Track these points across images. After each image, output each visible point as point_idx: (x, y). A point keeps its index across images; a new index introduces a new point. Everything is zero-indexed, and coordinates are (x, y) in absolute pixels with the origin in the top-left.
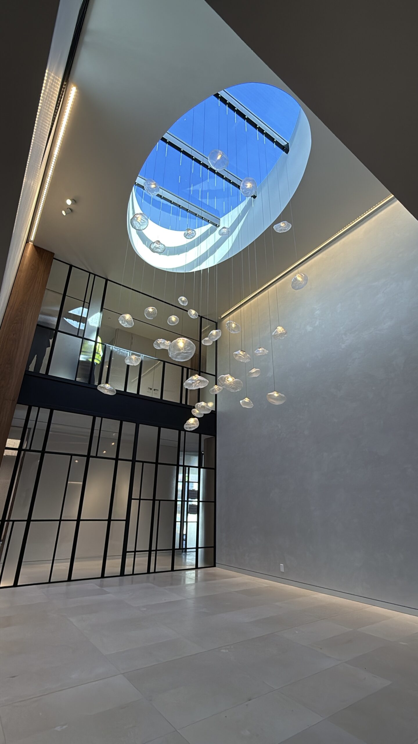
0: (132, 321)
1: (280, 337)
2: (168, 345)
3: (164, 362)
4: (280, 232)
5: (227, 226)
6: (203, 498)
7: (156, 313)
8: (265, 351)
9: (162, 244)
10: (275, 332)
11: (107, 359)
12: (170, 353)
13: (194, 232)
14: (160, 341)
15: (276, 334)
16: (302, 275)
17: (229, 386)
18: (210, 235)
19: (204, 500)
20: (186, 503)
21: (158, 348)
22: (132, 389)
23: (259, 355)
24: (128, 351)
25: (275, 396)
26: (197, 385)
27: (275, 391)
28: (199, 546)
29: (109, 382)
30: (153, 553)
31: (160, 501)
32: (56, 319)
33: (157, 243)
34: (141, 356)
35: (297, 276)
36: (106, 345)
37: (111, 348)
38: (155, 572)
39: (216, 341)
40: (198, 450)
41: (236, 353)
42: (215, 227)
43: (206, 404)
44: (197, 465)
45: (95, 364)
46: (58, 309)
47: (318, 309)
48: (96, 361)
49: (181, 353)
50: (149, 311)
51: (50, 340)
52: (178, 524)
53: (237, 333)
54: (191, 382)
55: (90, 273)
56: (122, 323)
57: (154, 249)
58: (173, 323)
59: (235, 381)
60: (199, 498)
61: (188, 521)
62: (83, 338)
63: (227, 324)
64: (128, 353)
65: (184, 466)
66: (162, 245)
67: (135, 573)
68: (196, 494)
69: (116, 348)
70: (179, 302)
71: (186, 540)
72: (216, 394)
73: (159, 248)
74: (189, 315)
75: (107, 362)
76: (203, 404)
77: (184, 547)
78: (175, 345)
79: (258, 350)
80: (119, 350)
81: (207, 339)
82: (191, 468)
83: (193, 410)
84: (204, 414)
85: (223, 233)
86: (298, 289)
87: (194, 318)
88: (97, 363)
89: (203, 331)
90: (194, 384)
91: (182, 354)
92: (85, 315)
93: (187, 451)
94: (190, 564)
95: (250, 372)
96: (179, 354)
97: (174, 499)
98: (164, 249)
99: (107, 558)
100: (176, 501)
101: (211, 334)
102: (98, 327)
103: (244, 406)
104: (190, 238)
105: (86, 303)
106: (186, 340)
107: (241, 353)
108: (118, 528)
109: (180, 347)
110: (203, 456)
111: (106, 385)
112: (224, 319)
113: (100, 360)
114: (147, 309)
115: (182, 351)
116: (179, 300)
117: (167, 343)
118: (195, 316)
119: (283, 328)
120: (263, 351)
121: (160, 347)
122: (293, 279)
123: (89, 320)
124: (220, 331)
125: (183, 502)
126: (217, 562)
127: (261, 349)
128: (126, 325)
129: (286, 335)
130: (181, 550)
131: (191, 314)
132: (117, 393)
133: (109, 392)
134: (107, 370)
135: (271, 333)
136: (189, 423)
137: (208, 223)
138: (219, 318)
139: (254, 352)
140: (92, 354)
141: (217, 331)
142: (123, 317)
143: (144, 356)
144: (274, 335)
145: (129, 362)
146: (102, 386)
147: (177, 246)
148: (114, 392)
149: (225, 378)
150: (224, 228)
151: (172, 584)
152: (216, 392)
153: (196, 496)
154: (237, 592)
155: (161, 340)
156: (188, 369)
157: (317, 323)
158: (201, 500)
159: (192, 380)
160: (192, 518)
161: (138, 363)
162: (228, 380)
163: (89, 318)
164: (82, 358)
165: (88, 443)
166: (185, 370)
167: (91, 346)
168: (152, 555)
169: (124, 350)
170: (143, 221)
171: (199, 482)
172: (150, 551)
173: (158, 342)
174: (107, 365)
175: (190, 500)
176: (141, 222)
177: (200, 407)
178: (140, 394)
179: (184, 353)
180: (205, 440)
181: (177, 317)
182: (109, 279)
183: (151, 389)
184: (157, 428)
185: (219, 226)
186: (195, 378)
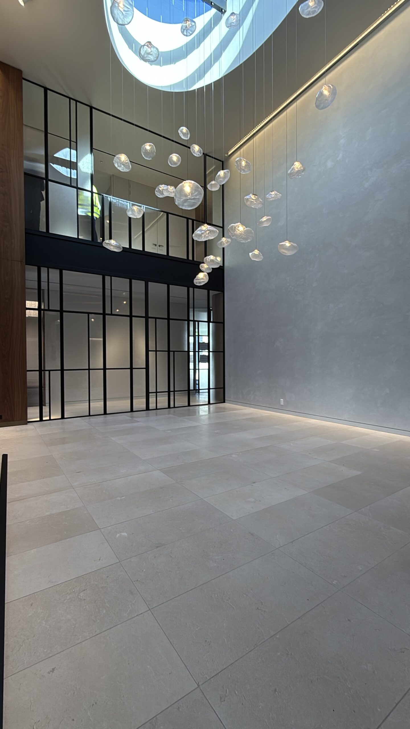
0: (129, 164)
1: (297, 176)
2: (172, 191)
3: (168, 214)
4: (307, 17)
5: (237, 12)
6: (213, 349)
7: (154, 151)
8: (278, 194)
9: (155, 47)
10: (291, 169)
11: (106, 213)
12: (176, 200)
13: (193, 24)
14: (162, 187)
15: (292, 171)
16: (330, 87)
17: (239, 236)
18: (214, 28)
19: (214, 351)
20: (197, 353)
21: (161, 196)
22: (137, 246)
23: (271, 199)
24: (128, 202)
25: (287, 246)
26: (207, 235)
27: (287, 240)
28: (211, 387)
29: (112, 238)
30: (172, 393)
31: (174, 352)
32: (43, 166)
33: (147, 46)
34: (142, 207)
35: (324, 88)
36: (103, 195)
37: (109, 198)
38: (174, 407)
39: (223, 185)
40: (207, 306)
41: (247, 197)
42: (220, 13)
43: (215, 257)
44: (206, 320)
45: (94, 218)
46: (43, 153)
47: (344, 137)
48: (95, 215)
49: (188, 199)
50: (147, 148)
51: (42, 192)
52: (191, 372)
53: (247, 173)
54: (200, 233)
55: (70, 98)
56: (118, 166)
57: (145, 56)
58: (175, 163)
59: (246, 230)
60: (209, 349)
61: (200, 368)
62: (78, 188)
63: (236, 162)
64: (128, 204)
65: (194, 321)
66: (155, 49)
67: (158, 408)
68: (206, 346)
69: (114, 199)
70: (180, 135)
71: (199, 384)
72: (224, 247)
73: (151, 53)
74: (192, 152)
75: (107, 216)
76: (212, 257)
77: (197, 388)
78: (182, 190)
79: (270, 194)
80: (118, 201)
81: (213, 182)
82: (200, 323)
83: (202, 264)
84: (213, 268)
85: (231, 23)
86: (323, 108)
87: (198, 156)
88: (96, 218)
89: (208, 173)
90: (203, 235)
91: (189, 201)
92: (74, 160)
93: (196, 308)
94: (204, 401)
95: (260, 220)
96: (186, 201)
97: (186, 350)
98: (157, 56)
99: (134, 398)
100: (189, 351)
101: (218, 176)
102: (91, 174)
103: (253, 259)
104: (189, 34)
105: (73, 144)
106: (194, 183)
107: (253, 197)
108: (140, 376)
109: (187, 192)
110: (212, 312)
111: (112, 241)
112: (232, 157)
113: (99, 214)
114: (144, 145)
115: (189, 197)
116: (179, 131)
117: (171, 189)
118: (199, 153)
119: (301, 164)
120: (276, 194)
121: (164, 194)
122: (319, 93)
123: (79, 164)
124: (228, 171)
125: (195, 352)
126: (226, 399)
127: (273, 193)
128: (122, 168)
129: (303, 173)
130: (195, 391)
131: (194, 151)
132: (123, 251)
133: (115, 248)
134: (108, 226)
135: (287, 172)
136: (199, 277)
137: (210, 7)
138: (226, 155)
139: (266, 197)
140: (90, 208)
141: (225, 171)
142: (118, 158)
143: (145, 207)
144: (290, 174)
145: (131, 214)
146: (107, 242)
147: (173, 49)
148: (120, 248)
149: (235, 228)
150: (233, 14)
151: (189, 415)
152: (224, 245)
153: (206, 348)
154: (243, 419)
155: (163, 185)
156: (193, 220)
157: (341, 155)
158: (211, 350)
159: (201, 230)
160: (203, 366)
161: (141, 215)
162: (239, 229)
163: (79, 162)
164: (81, 212)
165: (102, 303)
166: (190, 222)
167: (87, 197)
168: (171, 395)
169: (124, 201)
170: (126, 9)
171: (209, 336)
172: (169, 392)
173: (160, 189)
174: (107, 220)
175: (200, 350)
176: (124, 11)
177: (209, 261)
178: (146, 250)
179: (192, 199)
180: (213, 296)
181: (179, 155)
182: (94, 106)
183: (156, 245)
184: (166, 285)
185: (225, 11)
186: (204, 227)
